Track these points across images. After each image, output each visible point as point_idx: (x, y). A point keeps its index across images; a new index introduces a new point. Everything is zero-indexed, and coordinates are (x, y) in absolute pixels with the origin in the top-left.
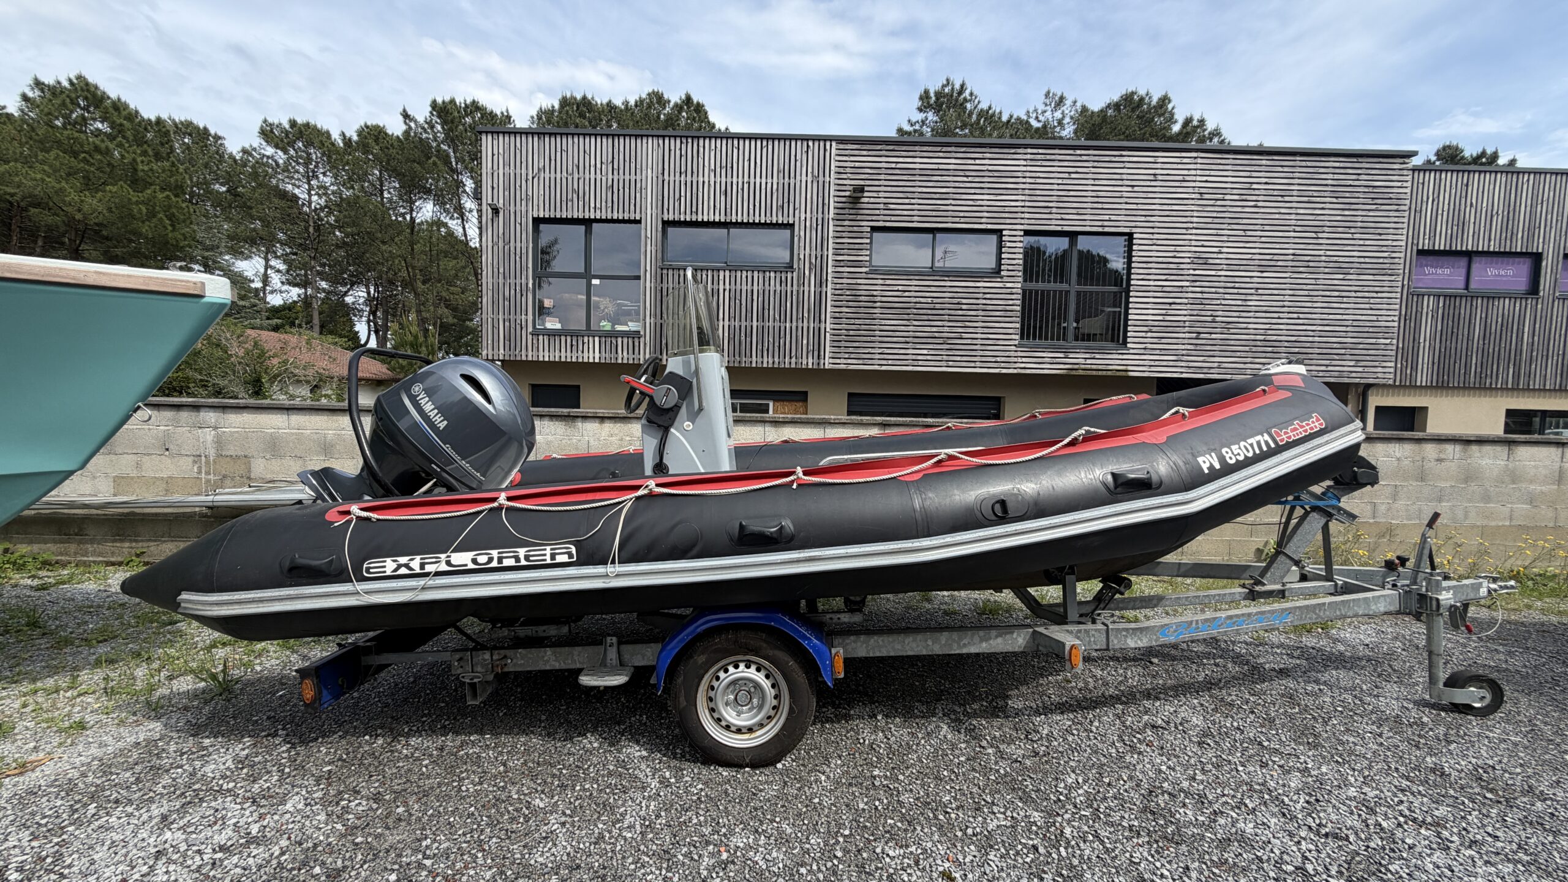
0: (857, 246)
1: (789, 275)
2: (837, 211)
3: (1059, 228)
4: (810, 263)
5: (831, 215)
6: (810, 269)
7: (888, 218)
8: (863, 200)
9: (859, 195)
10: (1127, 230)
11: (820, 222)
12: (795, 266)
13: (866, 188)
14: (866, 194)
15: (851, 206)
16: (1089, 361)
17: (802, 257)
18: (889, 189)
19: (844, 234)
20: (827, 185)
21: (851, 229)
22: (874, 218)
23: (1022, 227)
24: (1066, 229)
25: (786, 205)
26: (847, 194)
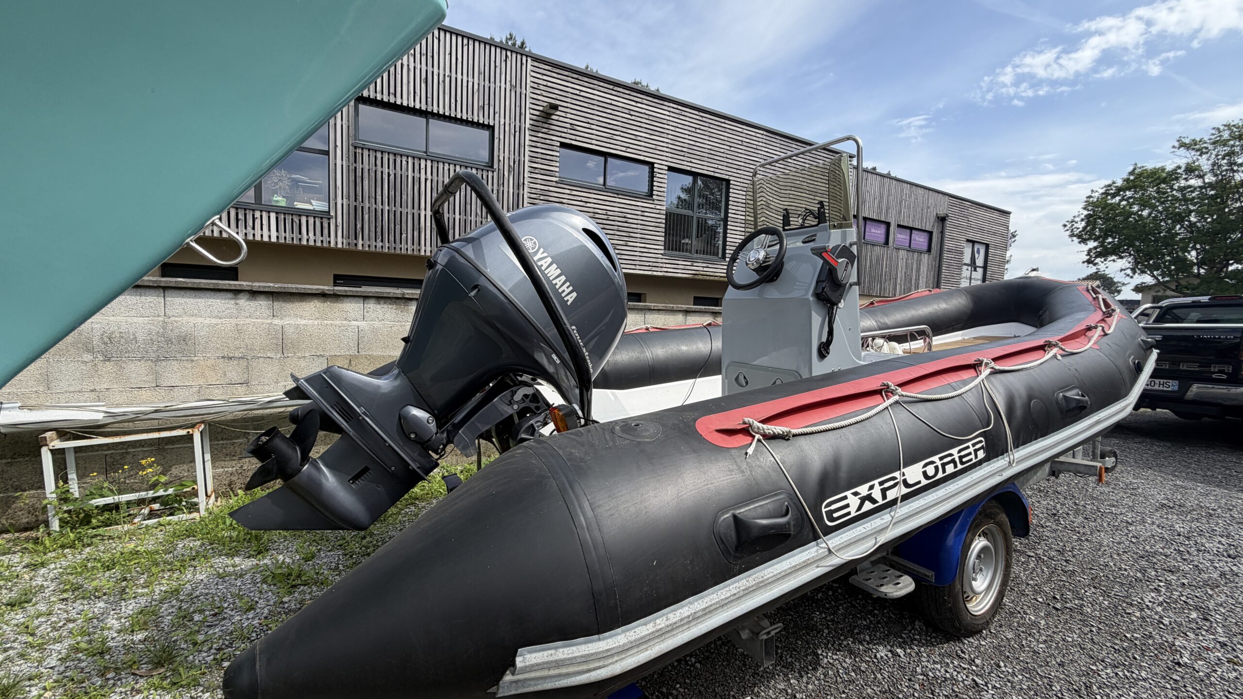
0: (548, 157)
1: (490, 174)
2: (532, 122)
3: (689, 168)
4: (509, 166)
5: (528, 126)
6: (509, 171)
7: (574, 137)
8: (554, 117)
9: (552, 111)
10: (727, 177)
11: (517, 129)
12: (496, 166)
13: (560, 108)
14: (558, 113)
15: (544, 120)
16: (705, 269)
17: (502, 159)
18: (574, 112)
19: (539, 145)
20: (523, 96)
21: (543, 141)
22: (563, 135)
23: (666, 163)
24: (693, 170)
25: (486, 107)
26: (541, 108)
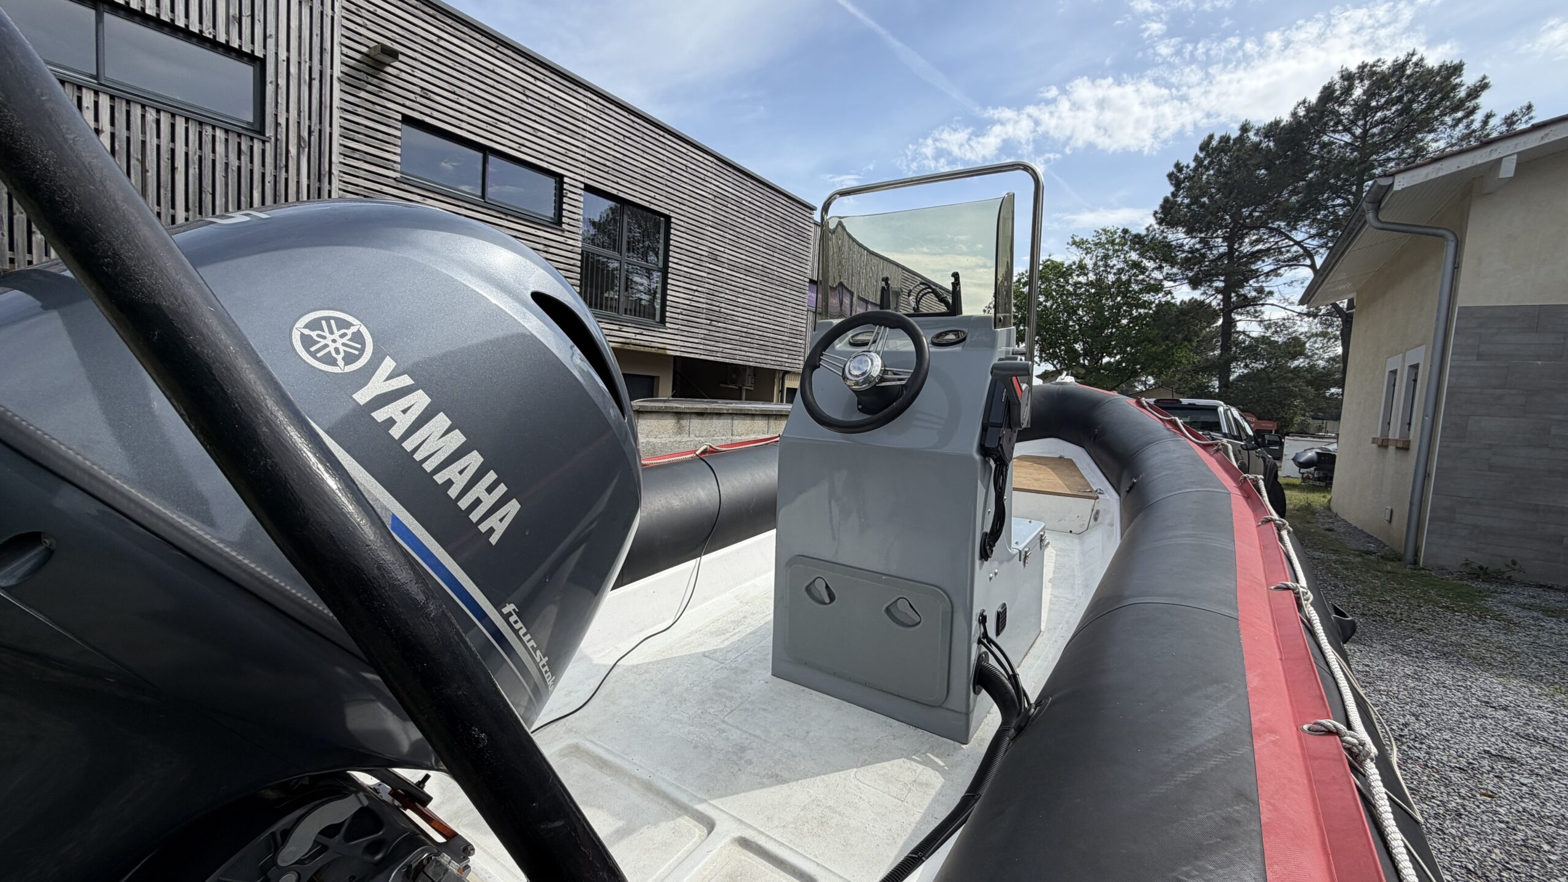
0: (380, 136)
1: (257, 146)
2: (346, 69)
3: (615, 192)
4: (299, 137)
5: (337, 73)
6: (299, 146)
7: (428, 111)
8: (389, 69)
9: (386, 59)
10: (667, 212)
11: (316, 75)
12: (269, 132)
13: (401, 57)
14: (397, 64)
15: (370, 71)
16: (638, 337)
17: (282, 120)
18: (429, 70)
19: (360, 111)
20: (327, 21)
21: (369, 106)
22: (408, 103)
23: (582, 179)
24: (621, 195)
25: (246, 22)
26: (364, 50)
